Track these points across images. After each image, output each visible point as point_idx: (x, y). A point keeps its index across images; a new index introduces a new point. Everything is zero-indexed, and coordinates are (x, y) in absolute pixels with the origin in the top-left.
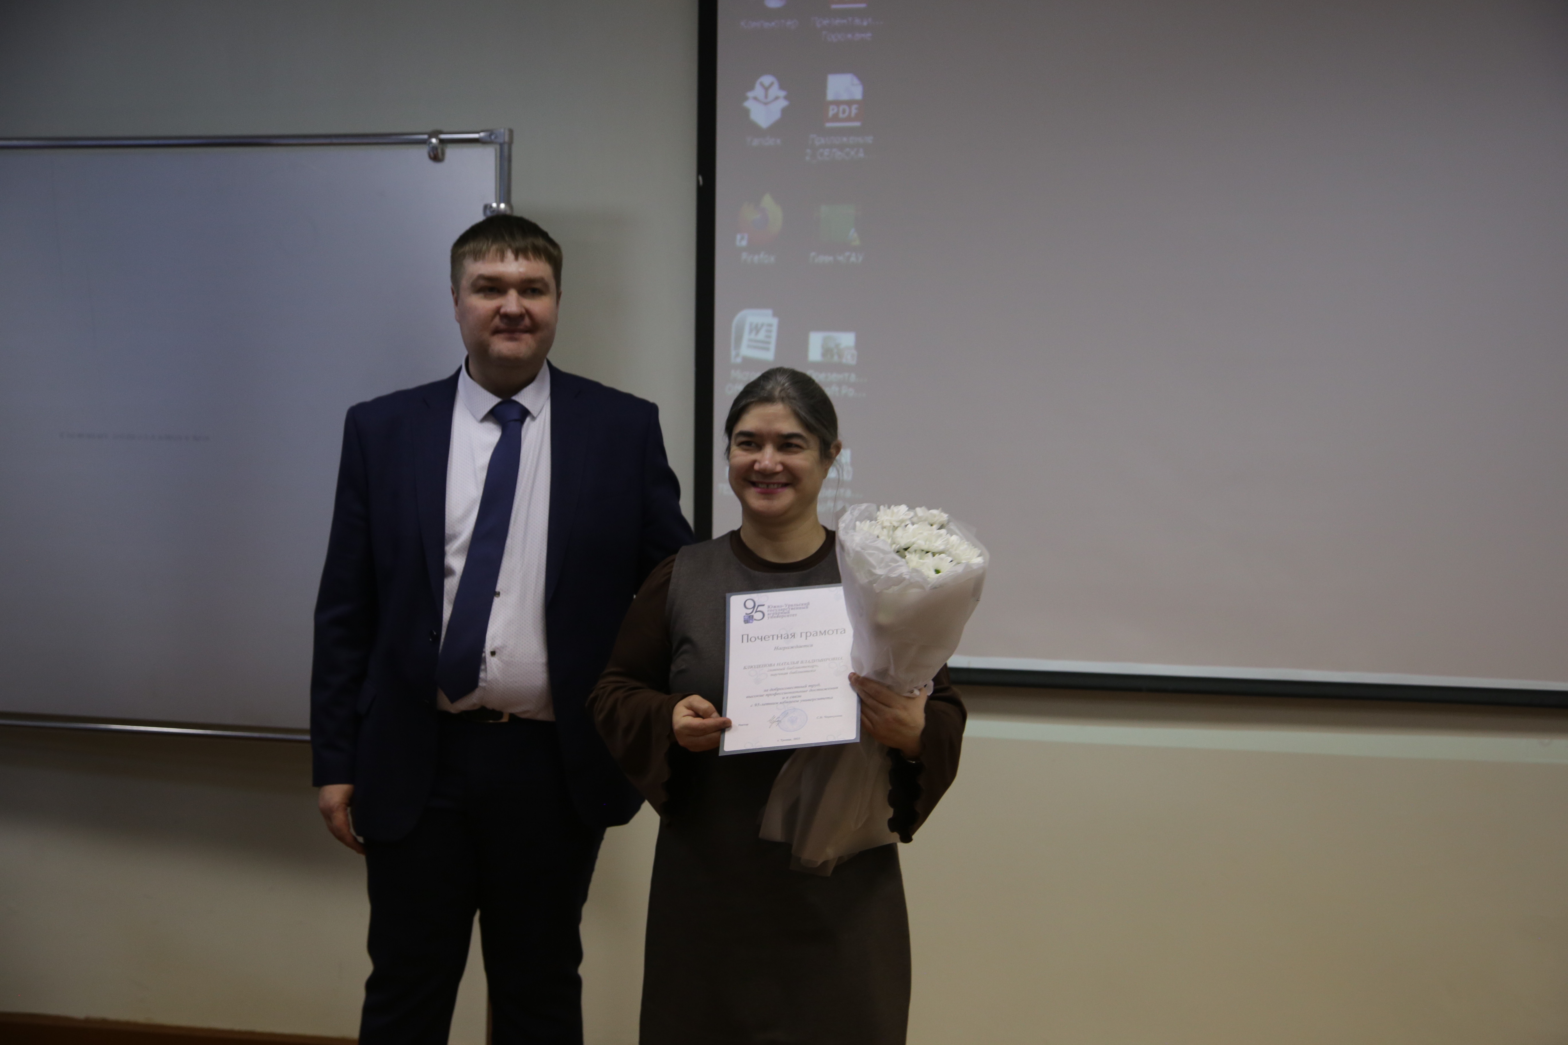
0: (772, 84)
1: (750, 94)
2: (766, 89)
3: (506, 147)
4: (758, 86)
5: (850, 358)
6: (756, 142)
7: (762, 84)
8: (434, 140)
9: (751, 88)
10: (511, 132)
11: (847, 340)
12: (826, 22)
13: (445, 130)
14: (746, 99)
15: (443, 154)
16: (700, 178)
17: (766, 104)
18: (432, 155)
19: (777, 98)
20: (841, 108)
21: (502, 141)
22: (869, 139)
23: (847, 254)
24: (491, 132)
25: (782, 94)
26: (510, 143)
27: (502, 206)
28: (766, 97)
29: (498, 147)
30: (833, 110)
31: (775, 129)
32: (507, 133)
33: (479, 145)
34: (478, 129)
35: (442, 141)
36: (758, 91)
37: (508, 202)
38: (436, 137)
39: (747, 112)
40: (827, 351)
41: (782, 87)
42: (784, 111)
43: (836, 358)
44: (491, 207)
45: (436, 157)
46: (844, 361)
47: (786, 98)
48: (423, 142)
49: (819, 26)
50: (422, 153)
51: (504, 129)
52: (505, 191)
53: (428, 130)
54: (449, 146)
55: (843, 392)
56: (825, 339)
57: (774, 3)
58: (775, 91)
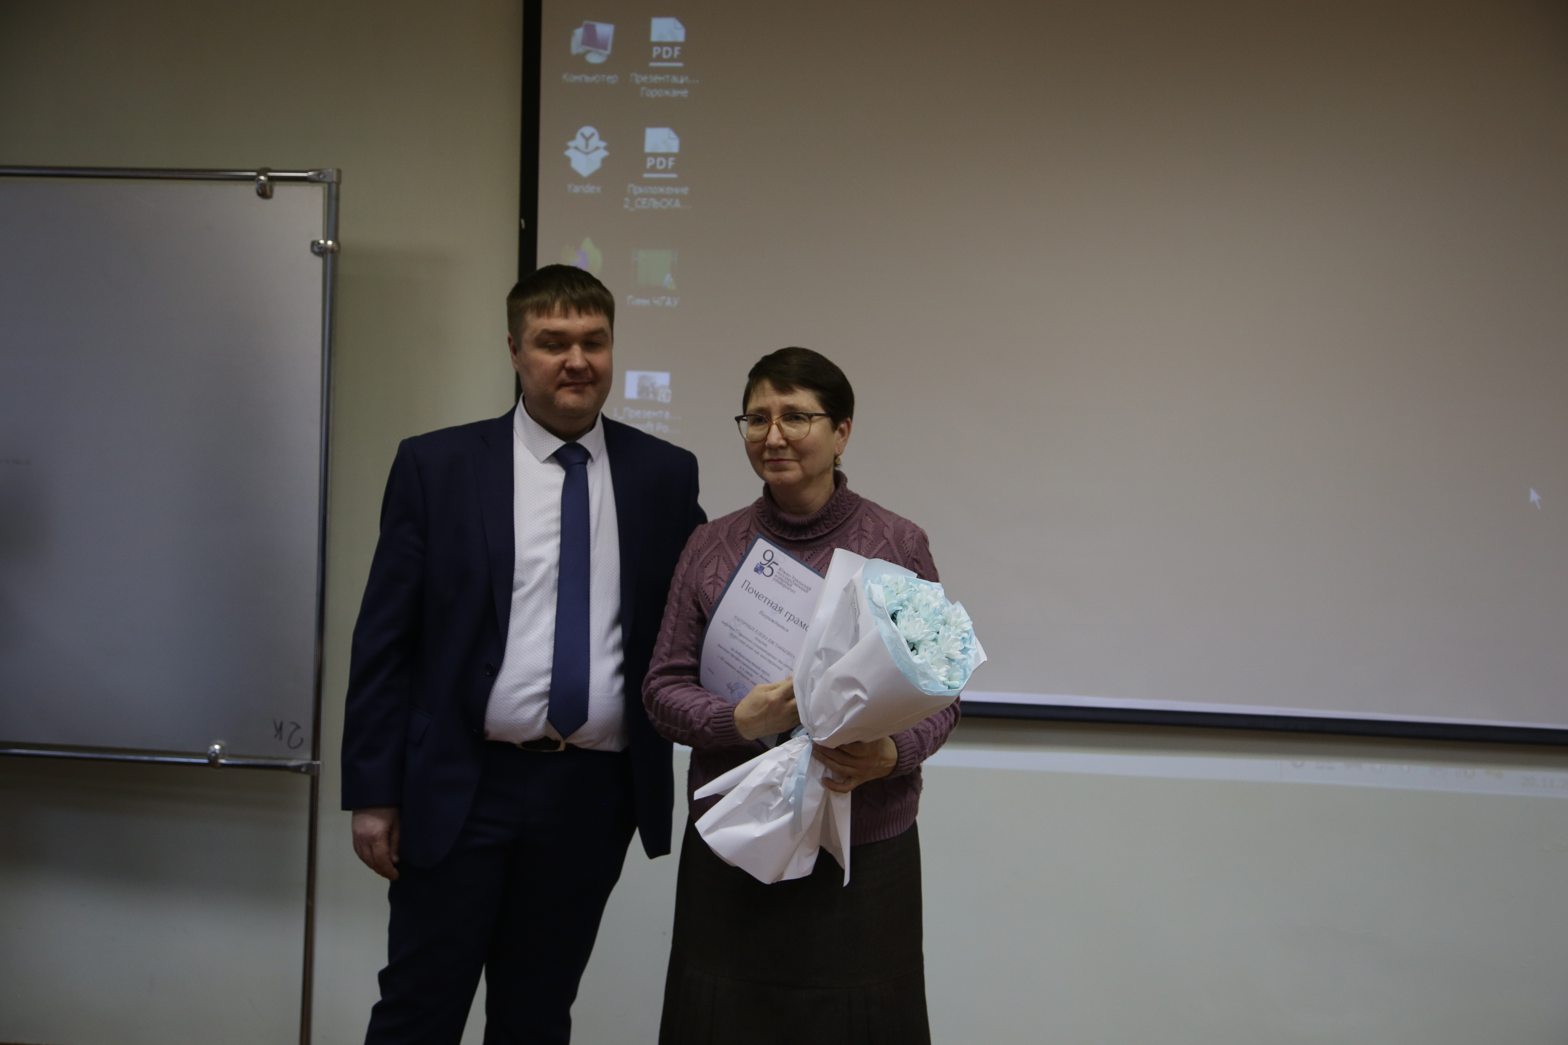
0: (592, 135)
1: (571, 144)
2: (587, 139)
3: (334, 187)
4: (579, 136)
5: (664, 397)
6: (577, 189)
7: (583, 135)
8: (262, 178)
9: (573, 138)
10: (339, 172)
11: (662, 379)
12: (644, 79)
13: (274, 168)
14: (568, 148)
15: (271, 191)
16: (523, 222)
17: (587, 153)
18: (260, 191)
19: (597, 148)
20: (659, 159)
21: (330, 180)
22: (685, 190)
23: (663, 298)
24: (320, 172)
25: (602, 144)
26: (338, 183)
27: (330, 243)
28: (587, 146)
29: (326, 186)
30: (651, 161)
31: (594, 178)
32: (335, 173)
33: (307, 183)
34: (307, 169)
35: (271, 179)
36: (579, 141)
37: (335, 240)
38: (265, 175)
39: (568, 160)
40: (642, 389)
41: (602, 138)
42: (604, 161)
43: (651, 396)
44: (319, 243)
45: (264, 193)
46: (659, 399)
47: (606, 148)
48: (252, 179)
49: (638, 81)
50: (251, 189)
51: (333, 169)
52: (332, 228)
53: (257, 168)
54: (278, 183)
55: (658, 428)
56: (641, 379)
57: (595, 58)
58: (596, 141)
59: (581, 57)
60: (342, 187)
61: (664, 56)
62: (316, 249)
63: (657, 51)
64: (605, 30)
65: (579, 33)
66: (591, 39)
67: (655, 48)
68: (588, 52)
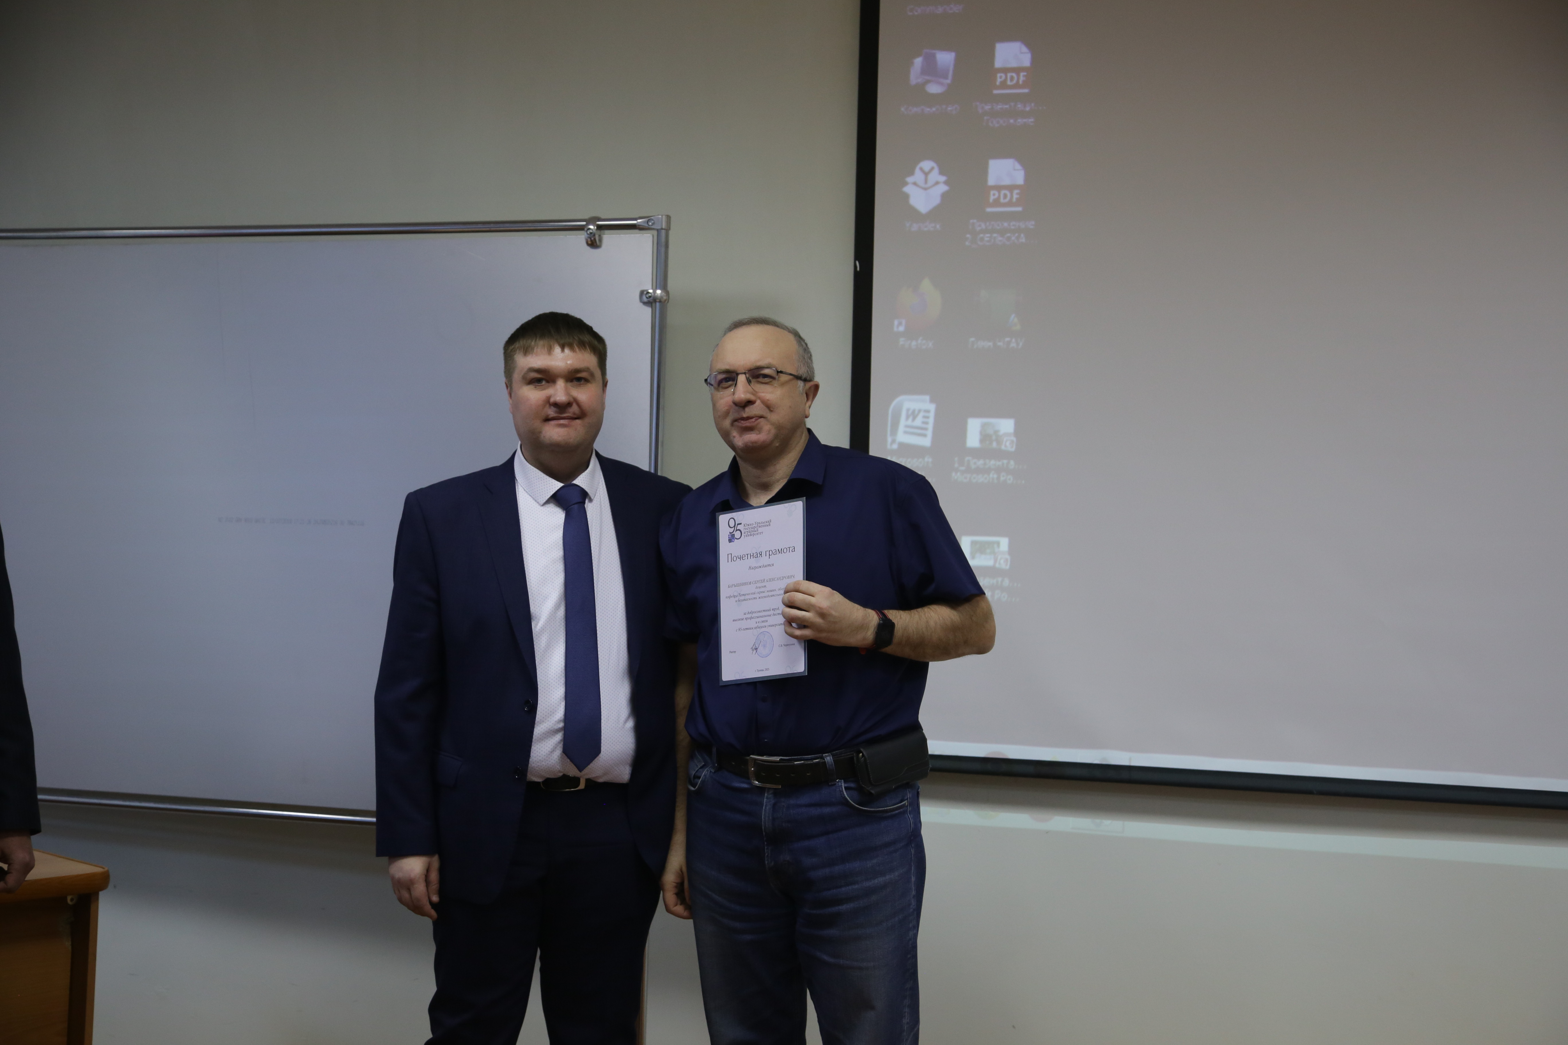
0: (932, 169)
1: (910, 180)
2: (926, 174)
3: (663, 232)
4: (917, 171)
5: (1009, 445)
6: (915, 227)
7: (921, 169)
8: (591, 227)
9: (911, 173)
10: (669, 218)
11: (1006, 426)
12: (987, 107)
13: (603, 217)
14: (906, 184)
15: (600, 240)
16: (857, 263)
17: (925, 189)
18: (589, 242)
19: (937, 183)
20: (1003, 192)
21: (659, 228)
22: (1031, 224)
23: (1007, 339)
24: (649, 219)
25: (943, 179)
26: (668, 230)
27: (659, 292)
28: (926, 181)
29: (655, 233)
30: (994, 195)
31: (934, 214)
32: (664, 218)
33: (637, 231)
34: (637, 216)
35: (600, 228)
36: (918, 176)
37: (664, 288)
38: (594, 225)
39: (906, 196)
40: (985, 437)
41: (941, 173)
42: (944, 196)
43: (994, 445)
44: (648, 293)
45: (593, 243)
46: (1003, 447)
47: (946, 183)
48: (581, 228)
49: (980, 111)
50: (580, 238)
51: (662, 216)
52: (662, 277)
53: (586, 217)
54: (607, 232)
55: (1002, 479)
56: (984, 426)
57: (934, 89)
58: (935, 176)
59: (921, 87)
60: (672, 233)
61: (1009, 83)
62: (645, 299)
63: (1001, 77)
64: (945, 58)
65: (918, 61)
66: (931, 69)
67: (999, 75)
68: (928, 82)
